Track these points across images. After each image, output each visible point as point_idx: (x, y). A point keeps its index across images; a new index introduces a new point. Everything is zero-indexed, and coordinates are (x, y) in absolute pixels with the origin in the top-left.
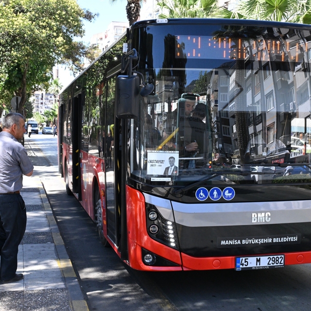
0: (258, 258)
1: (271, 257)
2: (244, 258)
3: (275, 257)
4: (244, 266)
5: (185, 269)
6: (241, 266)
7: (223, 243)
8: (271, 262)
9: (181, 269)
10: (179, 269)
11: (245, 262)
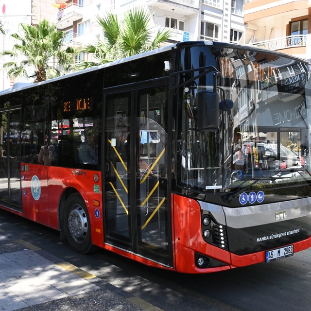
0: (279, 250)
1: (286, 248)
2: (271, 252)
3: (288, 247)
4: (271, 258)
5: (233, 267)
6: (269, 259)
7: (258, 240)
8: (286, 252)
9: (230, 268)
10: (228, 267)
11: (272, 254)
